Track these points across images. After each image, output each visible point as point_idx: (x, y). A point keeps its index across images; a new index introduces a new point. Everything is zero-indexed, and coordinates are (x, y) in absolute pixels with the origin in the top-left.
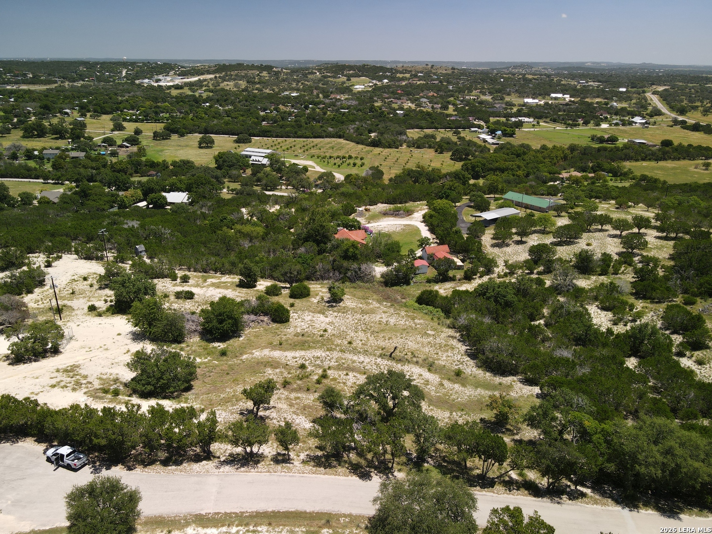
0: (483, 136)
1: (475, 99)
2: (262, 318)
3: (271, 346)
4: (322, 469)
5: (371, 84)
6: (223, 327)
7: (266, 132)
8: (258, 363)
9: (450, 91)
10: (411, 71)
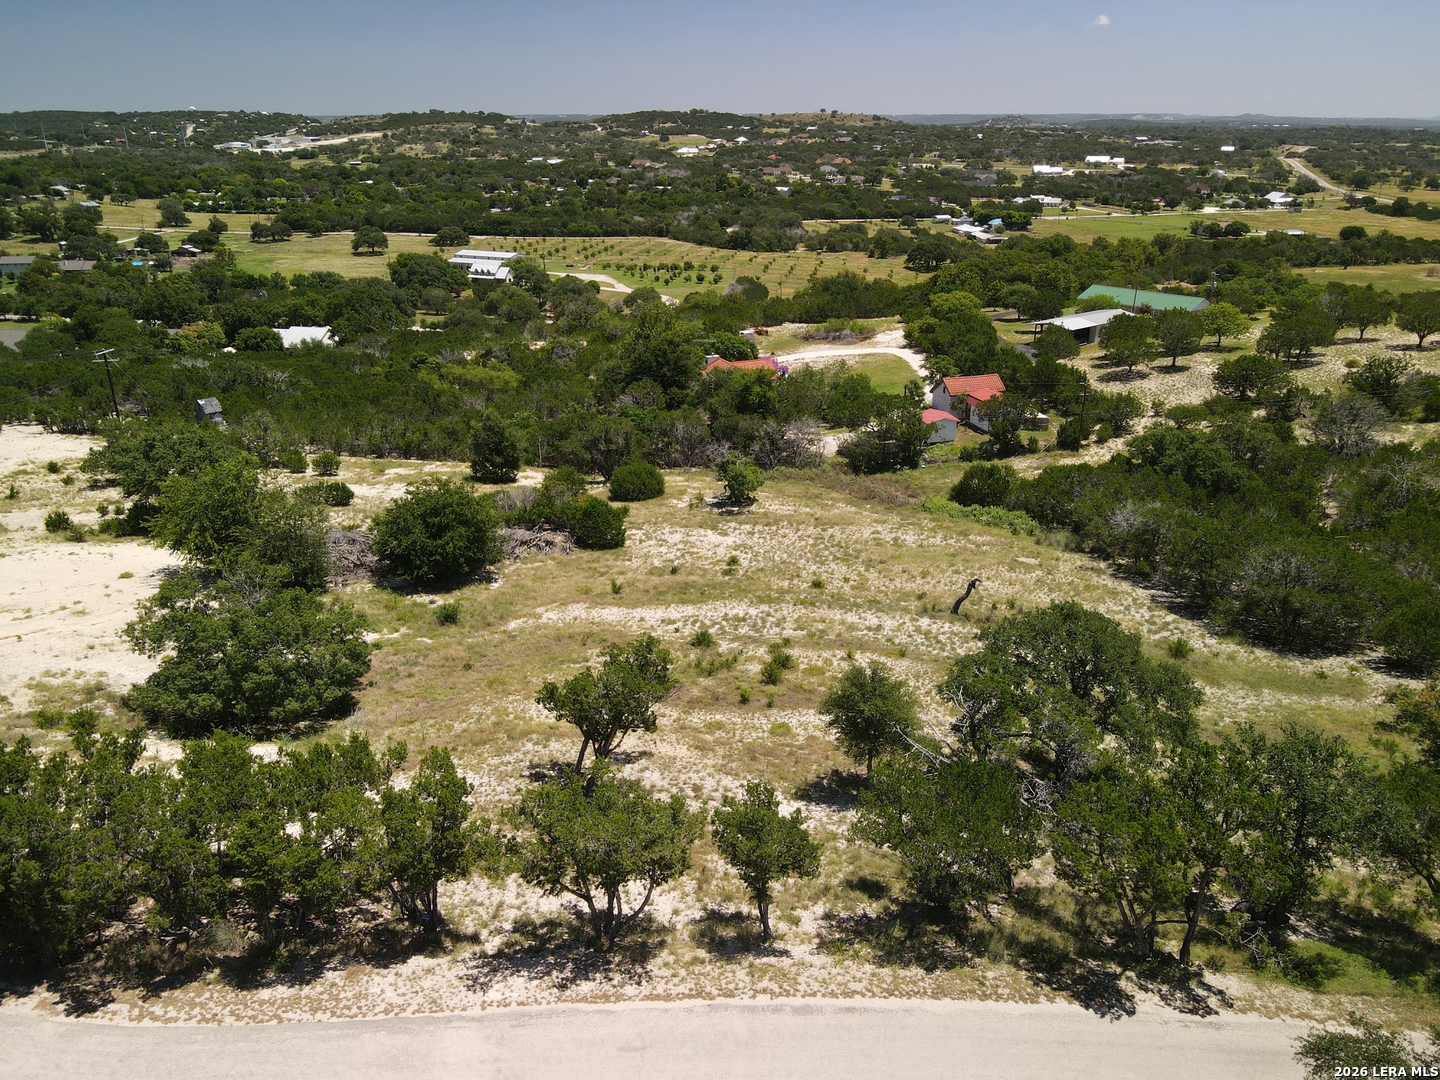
0: (965, 228)
1: (930, 168)
2: (548, 535)
3: (585, 594)
4: (916, 971)
5: (711, 146)
6: (443, 547)
7: (500, 224)
8: (558, 639)
9: (877, 153)
10: (791, 123)
